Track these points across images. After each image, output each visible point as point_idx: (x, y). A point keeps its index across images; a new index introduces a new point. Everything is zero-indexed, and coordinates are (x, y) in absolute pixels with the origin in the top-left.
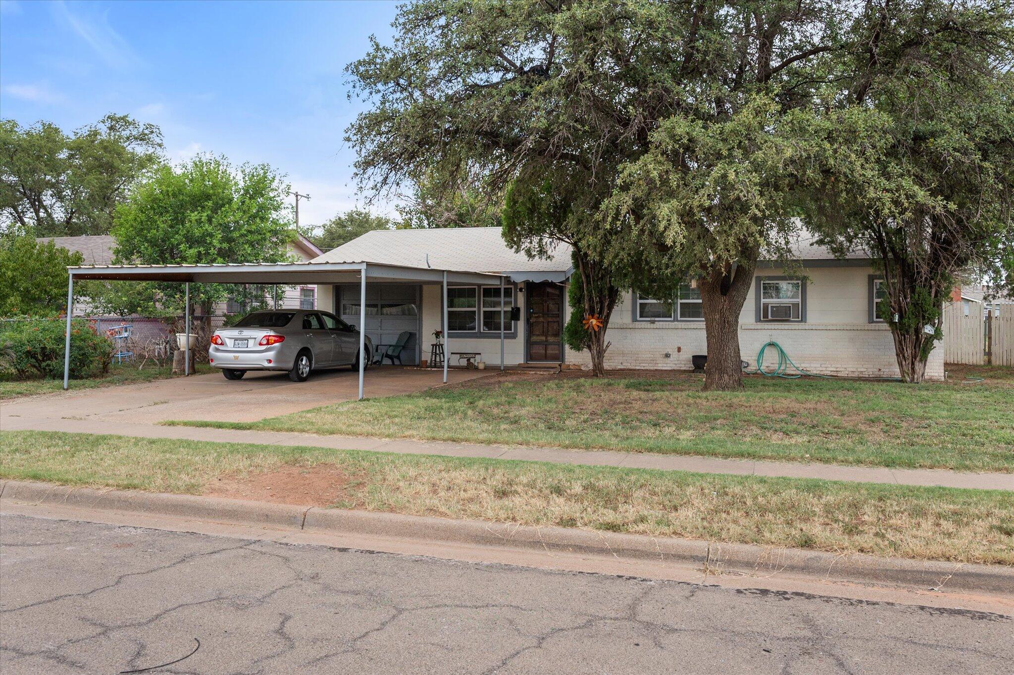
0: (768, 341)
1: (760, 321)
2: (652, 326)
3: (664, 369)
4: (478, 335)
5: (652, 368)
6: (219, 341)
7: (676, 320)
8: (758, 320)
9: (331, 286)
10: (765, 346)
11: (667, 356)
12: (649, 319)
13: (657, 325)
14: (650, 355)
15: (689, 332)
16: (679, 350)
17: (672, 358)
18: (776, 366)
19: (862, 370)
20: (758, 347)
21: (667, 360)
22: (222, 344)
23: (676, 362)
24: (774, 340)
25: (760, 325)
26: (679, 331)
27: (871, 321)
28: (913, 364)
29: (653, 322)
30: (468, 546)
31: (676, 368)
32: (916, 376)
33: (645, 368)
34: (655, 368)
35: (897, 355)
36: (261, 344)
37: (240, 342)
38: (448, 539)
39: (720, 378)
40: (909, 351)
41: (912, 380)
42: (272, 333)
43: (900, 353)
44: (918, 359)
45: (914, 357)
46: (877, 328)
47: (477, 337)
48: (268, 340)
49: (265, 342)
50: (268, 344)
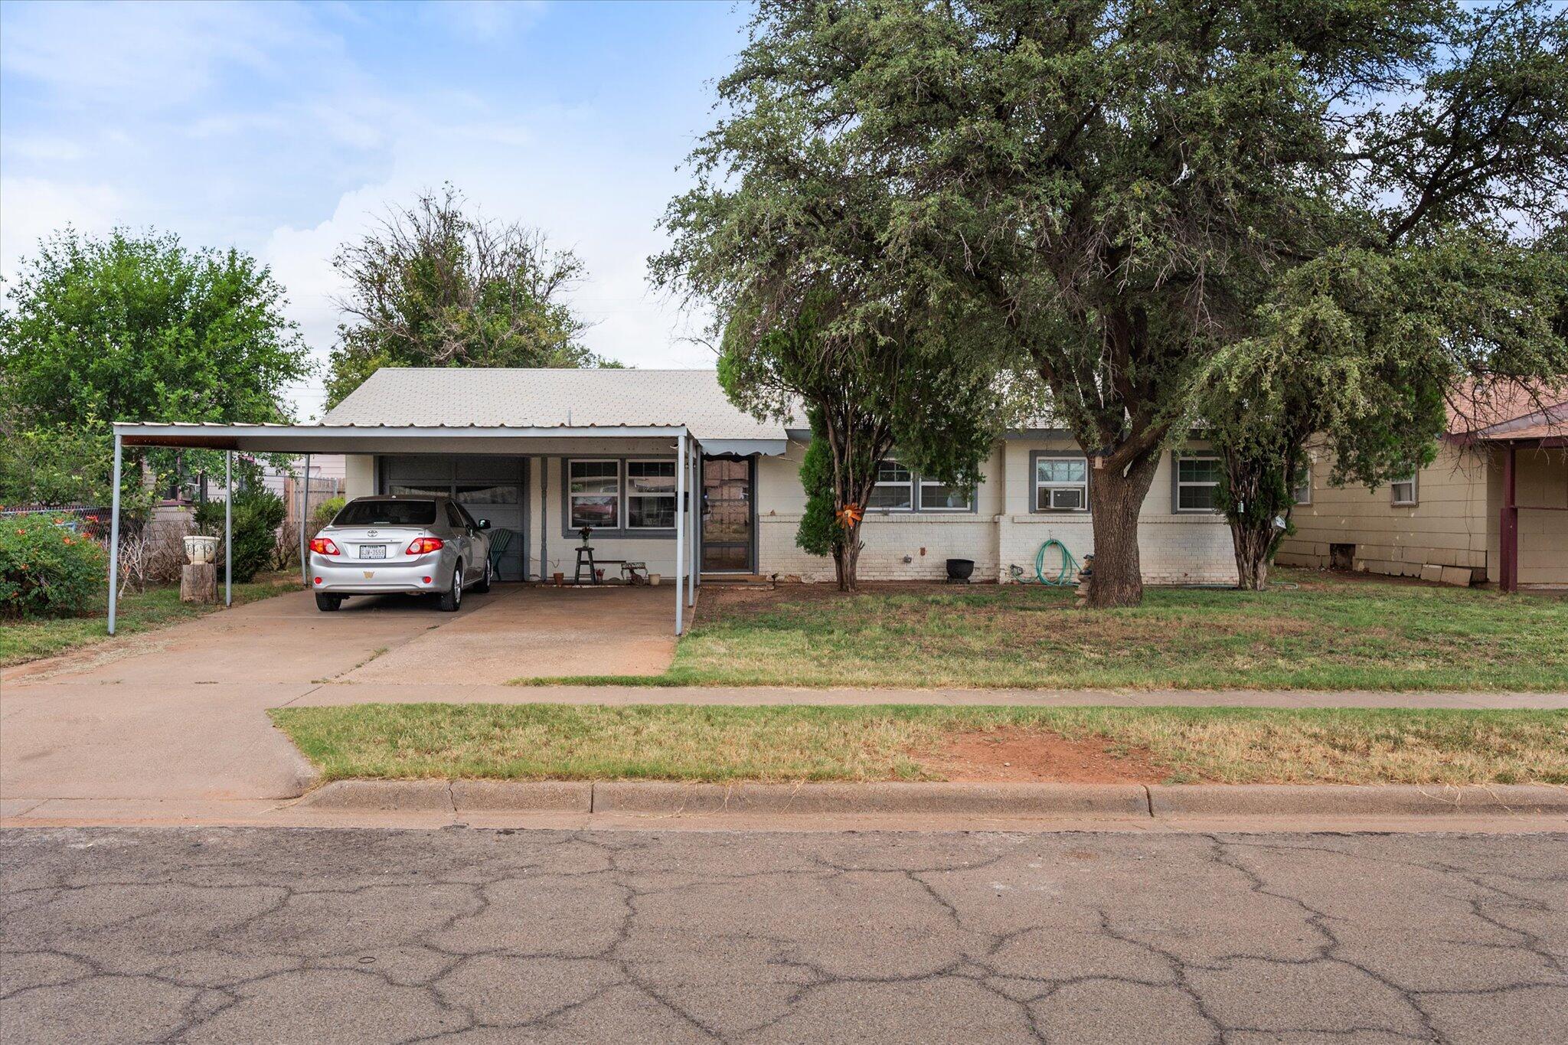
0: (1047, 539)
1: (1036, 512)
2: (886, 518)
3: (902, 578)
4: (623, 534)
5: (885, 579)
6: (330, 548)
7: (915, 510)
8: (1032, 510)
9: (371, 458)
10: (1045, 545)
11: (907, 560)
12: (880, 509)
13: (893, 517)
14: (881, 561)
15: (936, 527)
16: (923, 552)
17: (912, 564)
18: (1058, 573)
19: (1165, 575)
20: (1034, 545)
21: (907, 567)
22: (336, 553)
23: (918, 570)
24: (1055, 537)
25: (1037, 518)
26: (923, 526)
27: (1174, 512)
28: (1255, 566)
29: (886, 513)
30: (1403, 818)
31: (918, 578)
32: (1258, 582)
33: (876, 578)
34: (889, 578)
35: (1237, 555)
36: (409, 552)
37: (371, 550)
38: (1371, 811)
39: (1121, 590)
40: (1252, 551)
41: (1255, 587)
42: (428, 535)
43: (1241, 553)
44: (1263, 560)
45: (1258, 557)
46: (1184, 521)
47: (621, 537)
48: (422, 546)
49: (416, 548)
50: (422, 551)
